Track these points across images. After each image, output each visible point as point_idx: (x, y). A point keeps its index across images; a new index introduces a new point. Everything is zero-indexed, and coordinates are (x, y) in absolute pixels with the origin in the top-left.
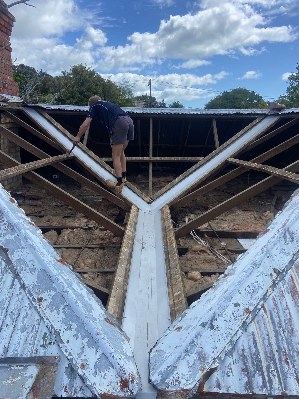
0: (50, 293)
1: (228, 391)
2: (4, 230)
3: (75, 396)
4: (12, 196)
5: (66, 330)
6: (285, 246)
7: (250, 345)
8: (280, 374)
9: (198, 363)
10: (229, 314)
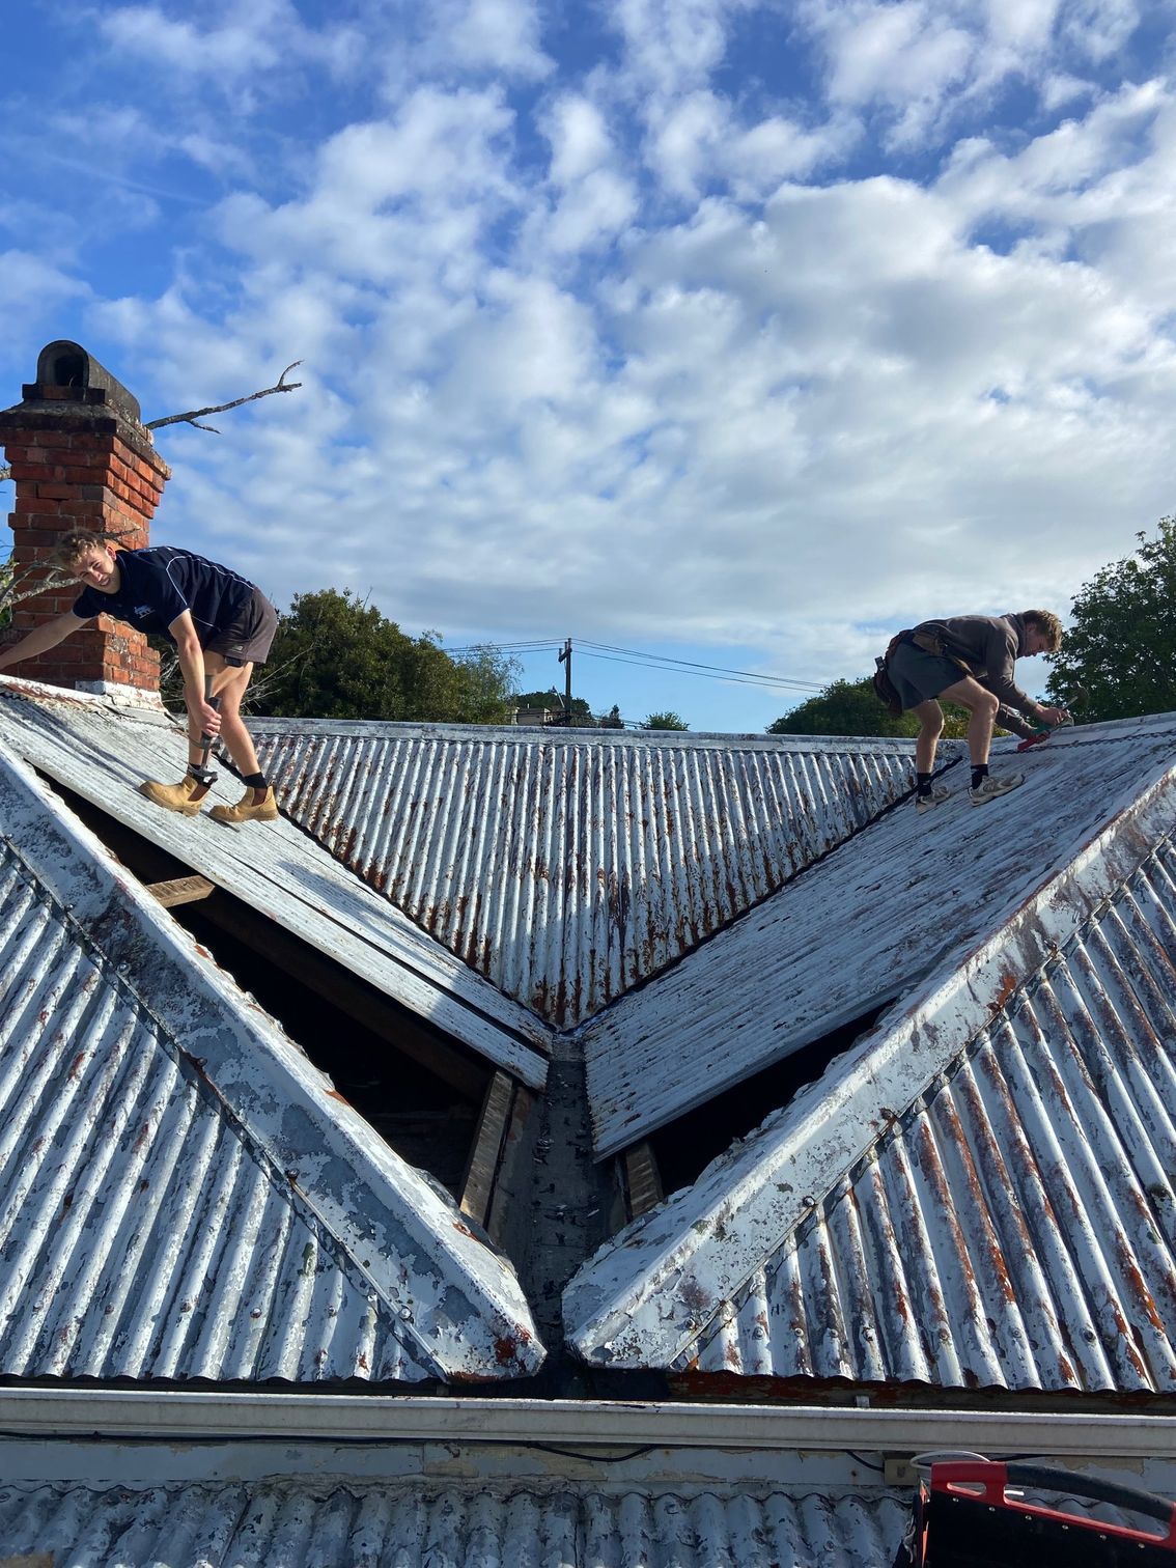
0: (316, 1159)
1: (756, 1370)
2: (192, 1015)
3: (387, 1377)
4: (198, 941)
5: (361, 1237)
6: (913, 1057)
7: (813, 1274)
8: (886, 1338)
9: (681, 1311)
10: (763, 1208)
